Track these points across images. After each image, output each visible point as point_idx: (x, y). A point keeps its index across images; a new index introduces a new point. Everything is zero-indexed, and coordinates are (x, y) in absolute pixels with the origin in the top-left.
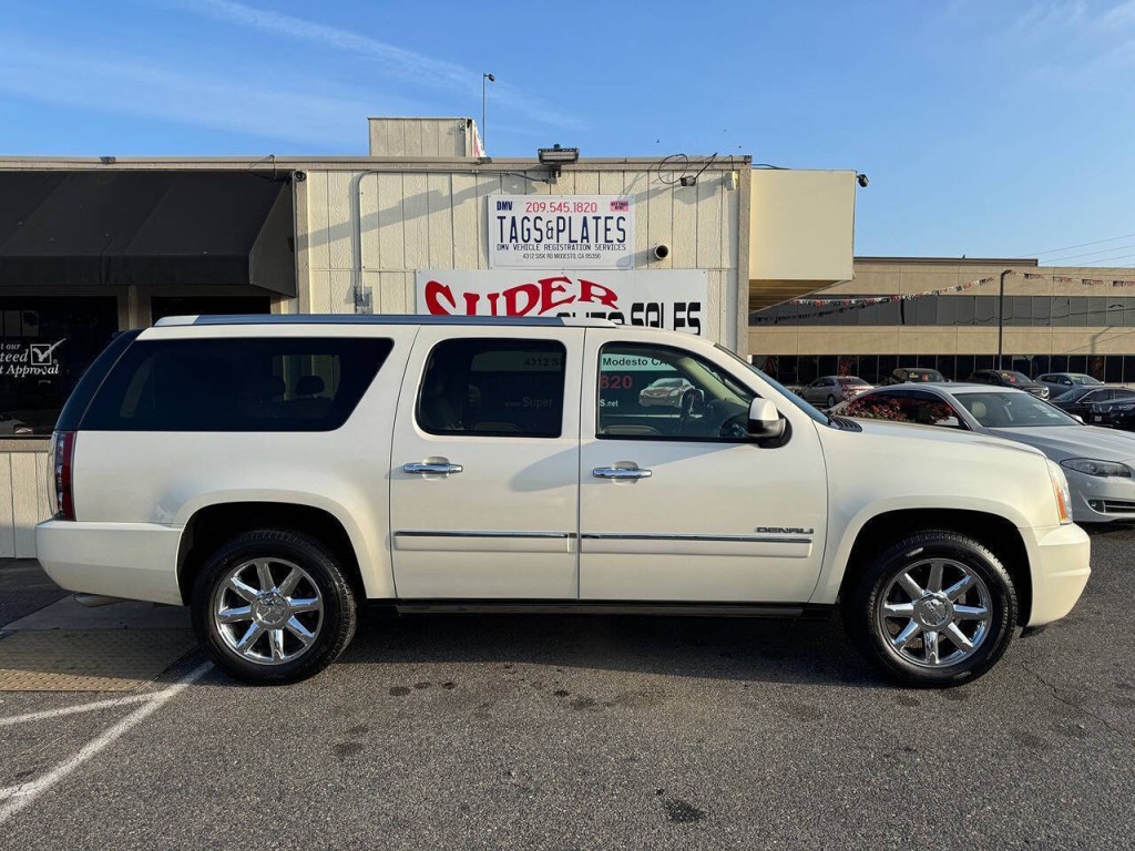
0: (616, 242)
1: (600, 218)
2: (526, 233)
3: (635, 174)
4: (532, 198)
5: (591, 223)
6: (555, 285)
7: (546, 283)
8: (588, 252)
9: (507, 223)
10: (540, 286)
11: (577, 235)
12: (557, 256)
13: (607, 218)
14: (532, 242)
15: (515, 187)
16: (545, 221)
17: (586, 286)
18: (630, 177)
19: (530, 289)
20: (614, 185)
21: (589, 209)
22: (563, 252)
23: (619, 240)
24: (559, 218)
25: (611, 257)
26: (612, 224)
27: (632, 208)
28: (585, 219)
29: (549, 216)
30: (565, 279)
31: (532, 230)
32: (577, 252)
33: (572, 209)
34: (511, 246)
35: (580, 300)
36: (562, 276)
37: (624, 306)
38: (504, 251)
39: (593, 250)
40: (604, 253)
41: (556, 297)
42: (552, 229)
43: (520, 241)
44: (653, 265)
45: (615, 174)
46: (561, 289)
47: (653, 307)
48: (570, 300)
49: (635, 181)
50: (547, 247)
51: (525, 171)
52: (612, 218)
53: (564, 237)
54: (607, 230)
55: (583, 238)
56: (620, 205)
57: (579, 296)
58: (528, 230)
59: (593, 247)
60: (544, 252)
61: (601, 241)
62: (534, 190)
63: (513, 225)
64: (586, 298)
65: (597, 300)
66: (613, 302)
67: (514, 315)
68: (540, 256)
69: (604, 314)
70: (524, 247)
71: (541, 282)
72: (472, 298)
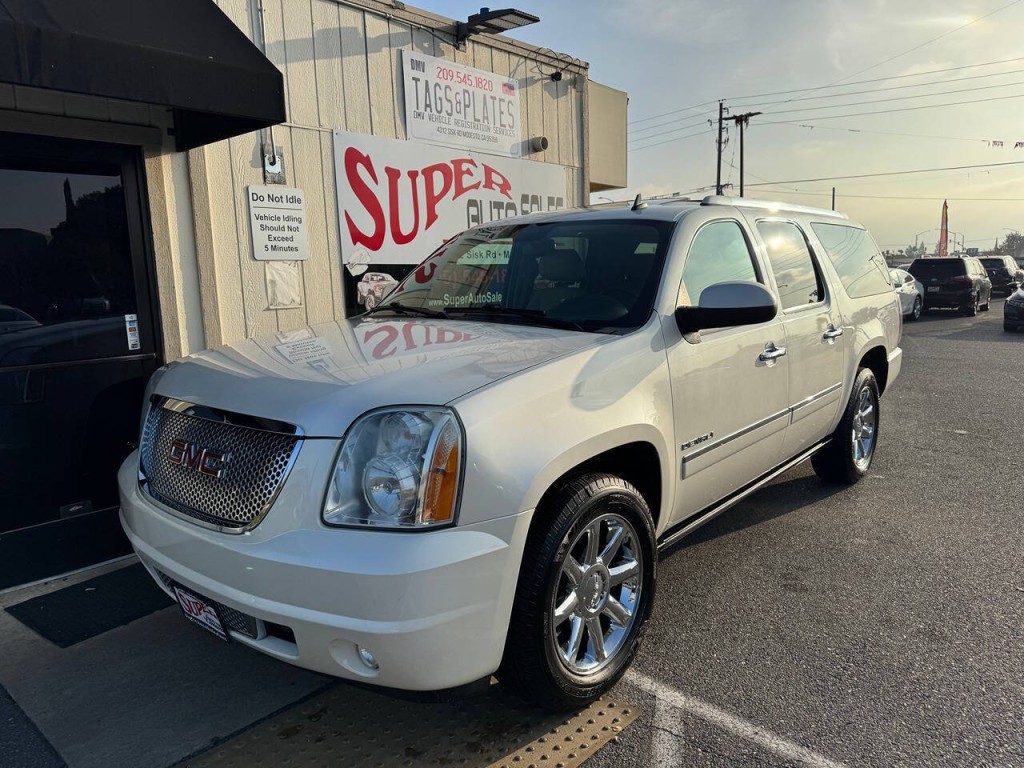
0: (508, 127)
1: (495, 98)
2: (439, 102)
3: (517, 58)
4: (441, 62)
5: (489, 101)
6: (465, 167)
7: (458, 163)
8: (486, 134)
9: (421, 86)
10: (452, 166)
11: (479, 116)
12: (465, 134)
13: (500, 100)
14: (444, 114)
15: (426, 45)
16: (454, 91)
17: (488, 171)
18: (514, 59)
19: (443, 168)
21: (486, 88)
22: (469, 130)
24: (465, 91)
26: (504, 107)
27: (517, 92)
28: (485, 96)
29: (456, 87)
30: (471, 162)
31: (444, 100)
32: (479, 132)
33: (474, 83)
34: (426, 114)
35: (485, 186)
36: (468, 158)
37: (515, 197)
38: (419, 120)
39: (492, 134)
40: (501, 138)
41: (467, 181)
42: (459, 102)
43: (434, 112)
44: (534, 156)
45: (502, 54)
46: (469, 172)
47: (535, 199)
48: (476, 186)
49: (517, 66)
50: (457, 122)
52: (503, 98)
53: (470, 111)
54: (502, 113)
55: (484, 118)
56: (508, 87)
57: (483, 183)
58: (440, 99)
59: (492, 130)
60: (453, 127)
61: (498, 125)
62: (442, 54)
63: (427, 90)
64: (489, 184)
65: (498, 189)
66: (508, 192)
67: (432, 201)
68: (451, 132)
69: (502, 203)
70: (439, 120)
71: (452, 162)
72: (393, 174)
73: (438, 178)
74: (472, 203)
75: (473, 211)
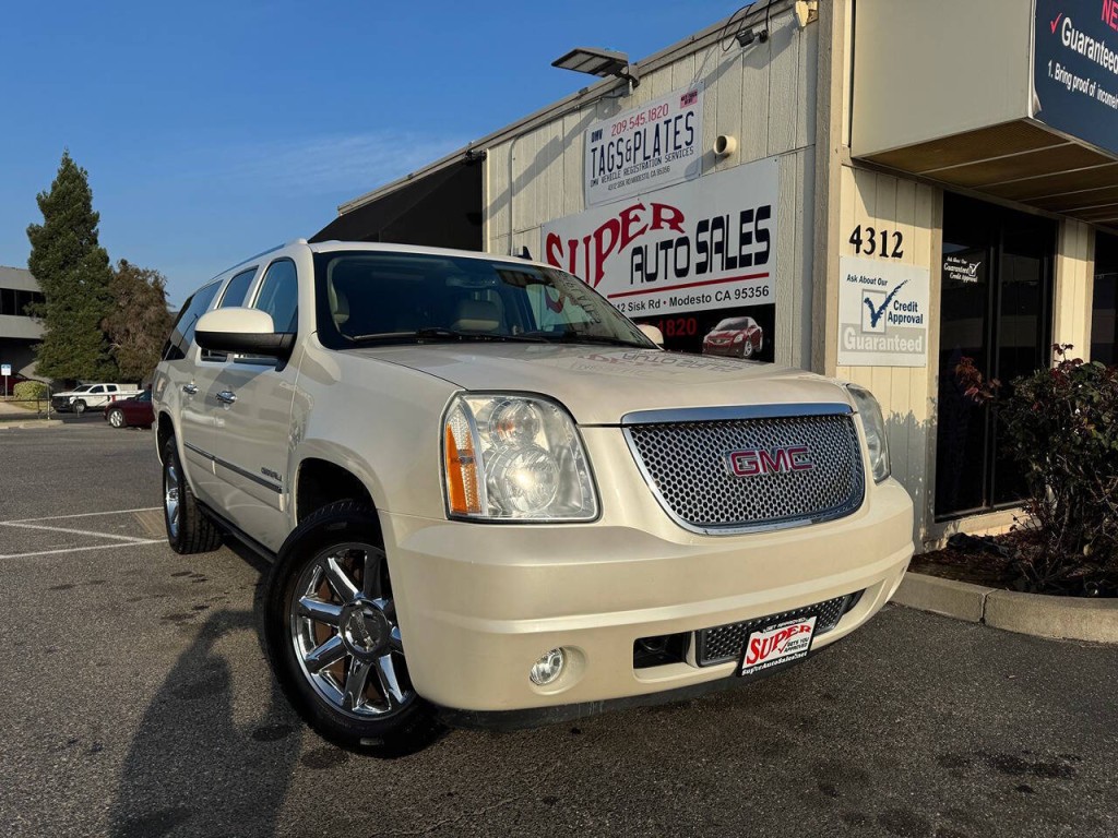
0: (684, 146)
1: (670, 121)
2: (611, 160)
3: (705, 52)
4: (618, 119)
6: (632, 216)
7: (625, 214)
8: (659, 167)
9: (598, 153)
10: (620, 219)
11: (650, 152)
12: (634, 180)
13: (677, 118)
14: (615, 169)
15: (606, 111)
16: (625, 141)
17: (657, 208)
18: (701, 56)
19: (612, 224)
20: (683, 75)
21: (661, 114)
22: (638, 174)
23: (687, 144)
24: (636, 134)
25: (680, 166)
26: (681, 124)
27: (700, 97)
28: (658, 126)
29: (628, 134)
30: (641, 207)
31: (616, 156)
32: (648, 170)
33: (647, 119)
34: (600, 182)
35: (651, 229)
36: (637, 203)
37: (689, 228)
38: (595, 187)
39: (664, 164)
40: (674, 164)
41: (633, 228)
42: (630, 150)
43: (607, 172)
44: (720, 166)
45: (686, 60)
46: (637, 219)
47: (719, 223)
48: (642, 232)
49: (706, 59)
50: (626, 171)
51: (613, 90)
52: (681, 117)
53: (640, 153)
54: (677, 133)
55: (655, 150)
56: (689, 98)
57: (650, 225)
58: (613, 156)
59: (663, 160)
60: (623, 178)
61: (671, 149)
62: (620, 108)
63: (602, 155)
64: (657, 225)
65: (666, 225)
66: (680, 224)
67: (601, 258)
68: (622, 184)
69: (671, 241)
70: (610, 178)
71: (621, 215)
72: (573, 244)
73: (607, 235)
74: (637, 251)
75: (638, 259)
